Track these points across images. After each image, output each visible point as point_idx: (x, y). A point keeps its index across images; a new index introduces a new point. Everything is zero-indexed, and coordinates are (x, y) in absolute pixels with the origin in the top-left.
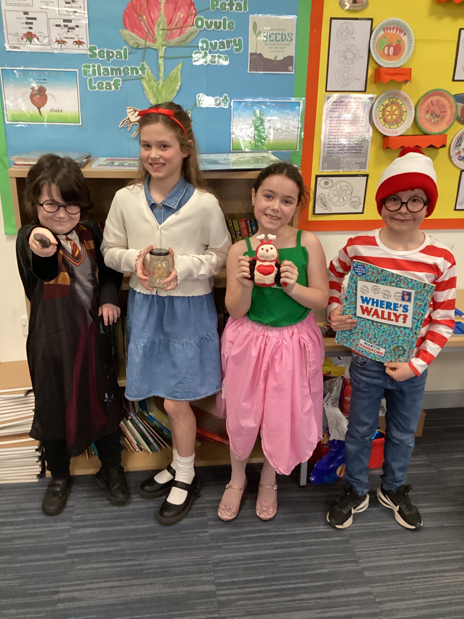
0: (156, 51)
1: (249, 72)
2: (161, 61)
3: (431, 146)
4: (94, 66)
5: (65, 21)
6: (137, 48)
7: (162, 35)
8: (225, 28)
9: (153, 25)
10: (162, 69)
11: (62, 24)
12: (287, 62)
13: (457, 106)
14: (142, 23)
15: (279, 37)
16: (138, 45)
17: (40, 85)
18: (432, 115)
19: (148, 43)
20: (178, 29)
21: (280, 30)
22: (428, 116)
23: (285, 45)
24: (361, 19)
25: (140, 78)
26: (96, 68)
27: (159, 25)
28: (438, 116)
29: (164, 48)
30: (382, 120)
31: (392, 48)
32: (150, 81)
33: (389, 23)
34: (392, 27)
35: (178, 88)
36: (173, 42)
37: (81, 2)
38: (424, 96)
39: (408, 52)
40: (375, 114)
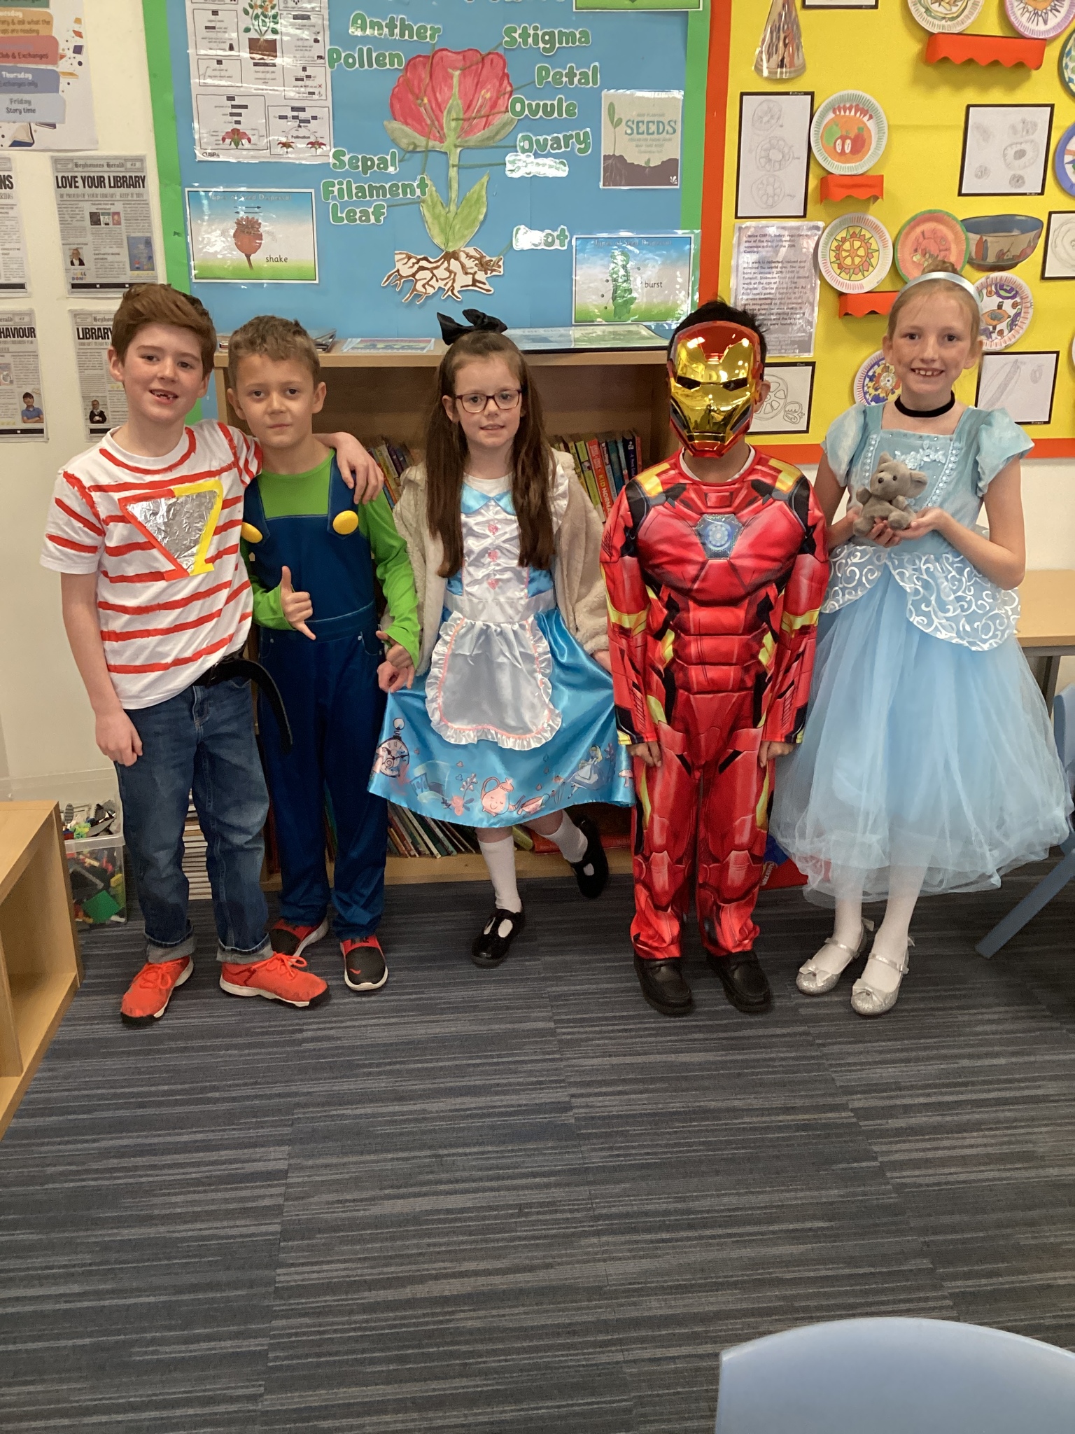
0: (444, 156)
1: (601, 186)
2: (453, 172)
4: (340, 183)
5: (294, 109)
6: (414, 152)
7: (455, 129)
8: (560, 114)
9: (438, 112)
10: (455, 186)
11: (290, 114)
12: (669, 167)
13: (967, 239)
14: (422, 109)
16: (416, 146)
17: (251, 216)
18: (924, 255)
19: (431, 143)
20: (481, 117)
21: (654, 115)
22: (917, 257)
23: (664, 140)
24: (794, 94)
25: (419, 202)
26: (344, 186)
27: (449, 112)
29: (459, 150)
30: (835, 266)
31: (848, 142)
32: (434, 206)
33: (842, 98)
34: (847, 105)
35: (481, 217)
36: (474, 139)
37: (322, 76)
38: (909, 222)
39: (877, 148)
40: (824, 256)
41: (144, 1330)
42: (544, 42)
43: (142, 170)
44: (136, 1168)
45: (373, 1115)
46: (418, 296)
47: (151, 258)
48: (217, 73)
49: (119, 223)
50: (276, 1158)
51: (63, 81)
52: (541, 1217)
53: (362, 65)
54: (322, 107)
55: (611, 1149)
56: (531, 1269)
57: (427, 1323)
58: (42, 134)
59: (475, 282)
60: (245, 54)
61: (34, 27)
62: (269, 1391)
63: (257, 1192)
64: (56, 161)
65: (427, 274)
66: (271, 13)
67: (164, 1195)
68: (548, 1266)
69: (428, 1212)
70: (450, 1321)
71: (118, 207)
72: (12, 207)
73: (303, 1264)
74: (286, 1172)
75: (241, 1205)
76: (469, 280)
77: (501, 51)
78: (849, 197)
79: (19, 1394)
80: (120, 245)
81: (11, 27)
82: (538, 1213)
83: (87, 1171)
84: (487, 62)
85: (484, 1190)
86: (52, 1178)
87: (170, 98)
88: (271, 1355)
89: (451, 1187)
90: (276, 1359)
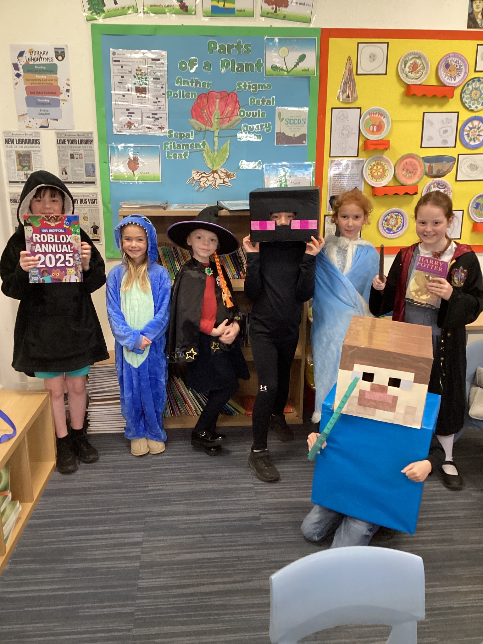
0: (212, 133)
1: (275, 144)
2: (216, 139)
3: (407, 194)
4: (171, 143)
5: (153, 114)
6: (200, 131)
7: (217, 122)
8: (259, 116)
9: (211, 116)
10: (217, 144)
11: (151, 116)
12: (303, 137)
13: (425, 165)
14: (204, 114)
15: (296, 122)
16: (201, 129)
17: (135, 156)
18: (407, 171)
19: (207, 128)
20: (227, 117)
21: (297, 117)
22: (404, 173)
23: (301, 126)
24: (353, 108)
25: (202, 151)
26: (172, 144)
27: (215, 116)
28: (411, 172)
29: (218, 130)
30: (370, 176)
31: (375, 127)
32: (208, 152)
33: (373, 110)
34: (375, 113)
35: (227, 157)
36: (224, 126)
37: (164, 101)
38: (400, 158)
39: (387, 129)
40: (366, 172)
41: (84, 603)
42: (253, 88)
43: (92, 137)
44: (80, 540)
45: (178, 521)
46: (201, 187)
47: (94, 172)
48: (123, 100)
49: (82, 158)
50: (138, 537)
51: (61, 102)
52: (247, 562)
53: (180, 97)
54: (164, 114)
55: (276, 535)
56: (242, 582)
57: (199, 602)
58: (52, 123)
59: (224, 182)
60: (134, 93)
61: (51, 82)
62: (135, 627)
63: (129, 550)
64: (57, 134)
65: (205, 179)
66: (144, 77)
67: (92, 551)
68: (249, 581)
69: (200, 559)
70: (209, 601)
71: (82, 152)
72: (39, 151)
73: (149, 579)
74: (142, 542)
75: (123, 555)
76: (222, 181)
77: (235, 92)
78: (376, 149)
79: (33, 627)
80: (82, 166)
81: (42, 82)
82: (246, 560)
83: (60, 541)
84: (230, 96)
85: (224, 551)
86: (46, 544)
87: (103, 109)
88: (136, 614)
89: (210, 549)
90: (138, 615)
